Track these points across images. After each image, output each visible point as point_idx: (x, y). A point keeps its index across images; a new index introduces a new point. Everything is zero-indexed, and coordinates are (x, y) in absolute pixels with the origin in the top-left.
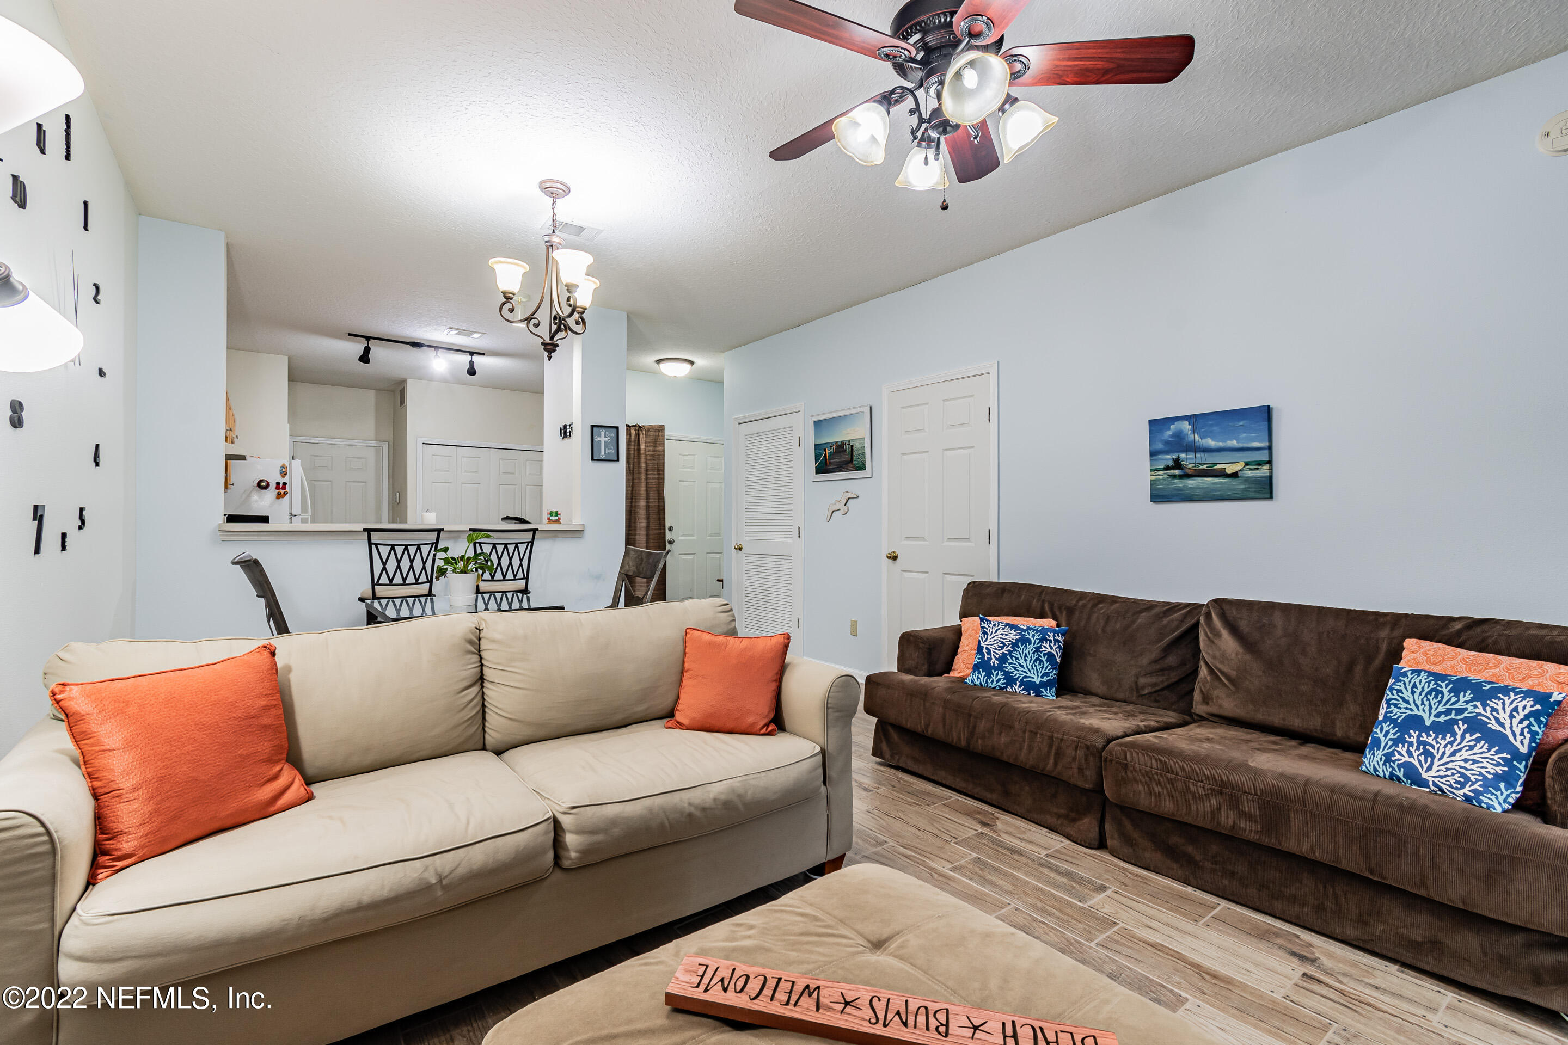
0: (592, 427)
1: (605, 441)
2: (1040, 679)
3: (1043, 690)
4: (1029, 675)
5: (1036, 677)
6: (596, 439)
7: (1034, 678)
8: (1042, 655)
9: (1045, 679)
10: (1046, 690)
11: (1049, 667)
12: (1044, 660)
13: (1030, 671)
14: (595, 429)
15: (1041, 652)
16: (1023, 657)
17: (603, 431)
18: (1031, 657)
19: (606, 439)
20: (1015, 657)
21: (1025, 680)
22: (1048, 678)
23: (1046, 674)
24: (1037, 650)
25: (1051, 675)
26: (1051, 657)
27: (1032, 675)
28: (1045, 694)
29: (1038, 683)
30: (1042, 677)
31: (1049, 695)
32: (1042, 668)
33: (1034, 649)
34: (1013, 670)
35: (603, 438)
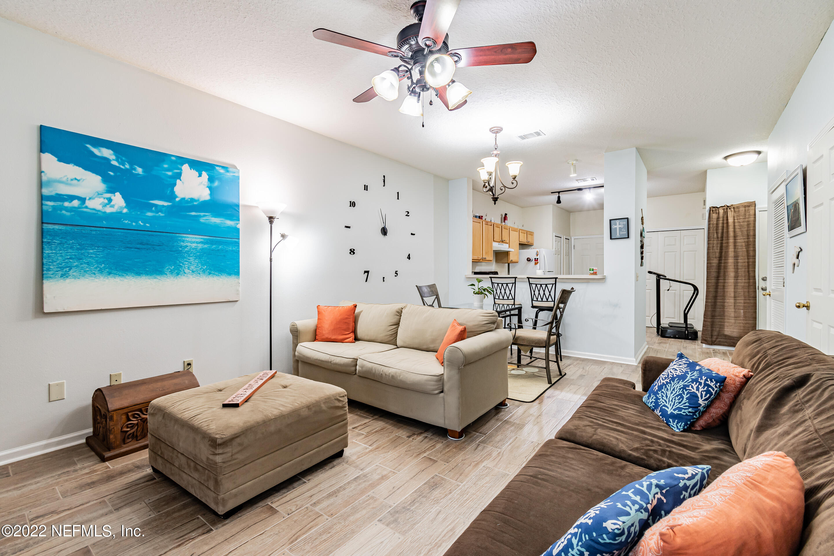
0: (610, 220)
1: (619, 228)
2: (672, 411)
3: (671, 420)
4: (667, 405)
5: (670, 408)
6: (613, 227)
7: (668, 408)
8: (686, 392)
9: (676, 412)
10: (674, 422)
11: (687, 404)
12: (685, 397)
13: (669, 401)
14: (612, 222)
15: (686, 390)
16: (672, 389)
17: (618, 222)
18: (677, 392)
19: (620, 226)
20: (667, 388)
21: (663, 407)
22: (680, 412)
23: (680, 409)
24: (684, 387)
25: (683, 411)
26: (693, 397)
27: (669, 406)
28: (672, 424)
29: (669, 413)
30: (674, 410)
31: (675, 426)
32: (680, 403)
33: (682, 386)
34: (661, 398)
35: (617, 226)
